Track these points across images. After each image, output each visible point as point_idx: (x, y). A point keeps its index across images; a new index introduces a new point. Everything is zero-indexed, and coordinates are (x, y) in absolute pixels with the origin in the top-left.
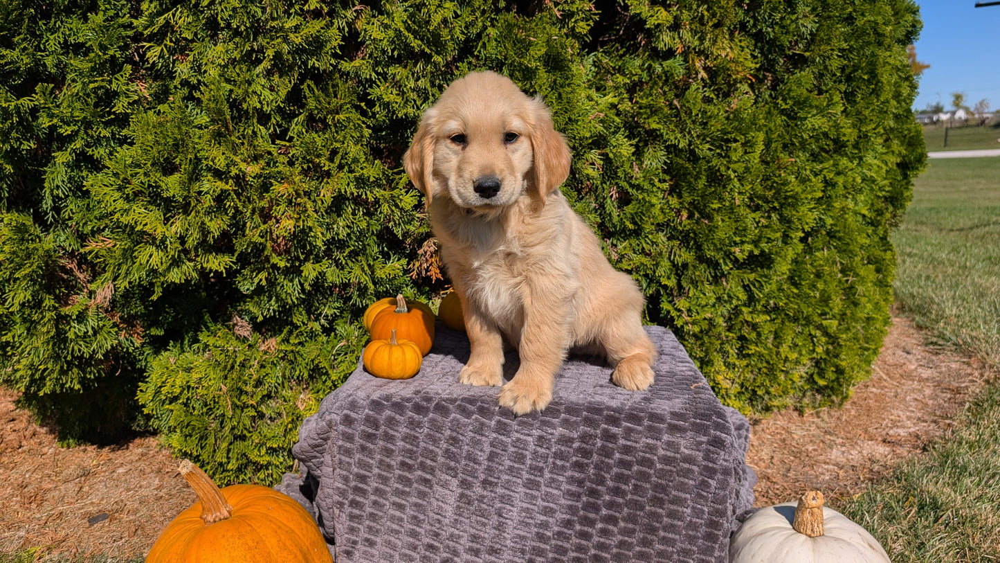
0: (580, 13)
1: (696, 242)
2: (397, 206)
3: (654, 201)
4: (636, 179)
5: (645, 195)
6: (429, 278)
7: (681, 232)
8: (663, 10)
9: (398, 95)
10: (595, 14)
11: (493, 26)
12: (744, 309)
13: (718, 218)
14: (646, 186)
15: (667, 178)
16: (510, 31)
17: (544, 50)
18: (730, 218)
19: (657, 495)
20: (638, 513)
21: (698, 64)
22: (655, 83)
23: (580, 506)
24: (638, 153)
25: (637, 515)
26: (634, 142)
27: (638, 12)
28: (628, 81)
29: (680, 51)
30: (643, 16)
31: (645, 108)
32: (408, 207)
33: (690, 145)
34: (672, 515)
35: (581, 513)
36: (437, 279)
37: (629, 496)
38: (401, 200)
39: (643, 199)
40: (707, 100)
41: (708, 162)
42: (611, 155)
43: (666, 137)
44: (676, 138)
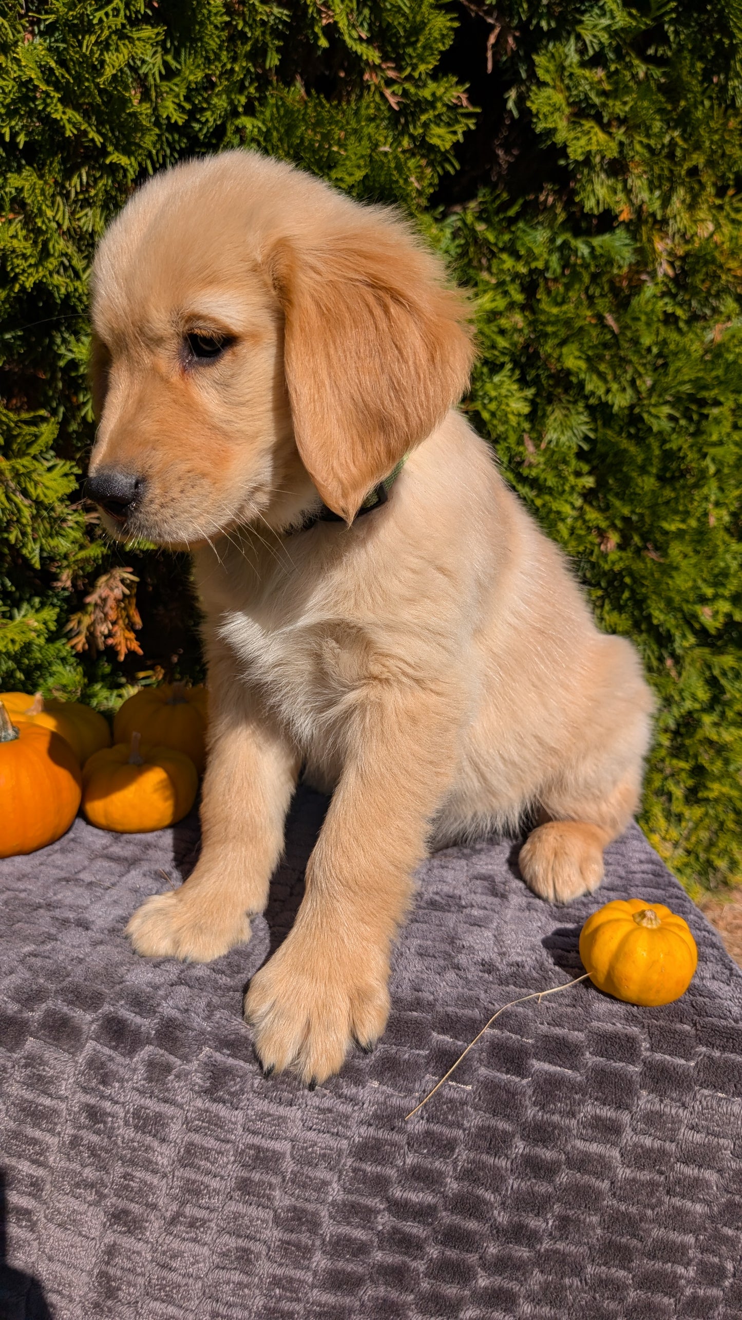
0: (439, 105)
1: (633, 591)
2: (25, 493)
3: (567, 509)
4: (530, 466)
5: (547, 498)
6: (111, 652)
7: (605, 574)
8: (597, 129)
9: (26, 238)
10: (468, 115)
11: (250, 110)
12: (707, 719)
13: (676, 550)
14: (551, 481)
15: (586, 468)
16: (290, 130)
17: (359, 175)
18: (697, 552)
19: (616, 1238)
20: (567, 1281)
21: (659, 246)
22: (576, 276)
23: (422, 1269)
24: (535, 417)
25: (563, 1288)
26: (530, 392)
27: (551, 126)
28: (523, 270)
29: (625, 217)
30: (559, 138)
31: (553, 324)
32: (51, 498)
33: (632, 407)
34: (647, 1282)
35: (425, 1285)
36: (131, 653)
37: (546, 1245)
38: (36, 484)
39: (544, 505)
40: (670, 319)
41: (664, 442)
42: (486, 415)
43: (589, 387)
44: (608, 391)
